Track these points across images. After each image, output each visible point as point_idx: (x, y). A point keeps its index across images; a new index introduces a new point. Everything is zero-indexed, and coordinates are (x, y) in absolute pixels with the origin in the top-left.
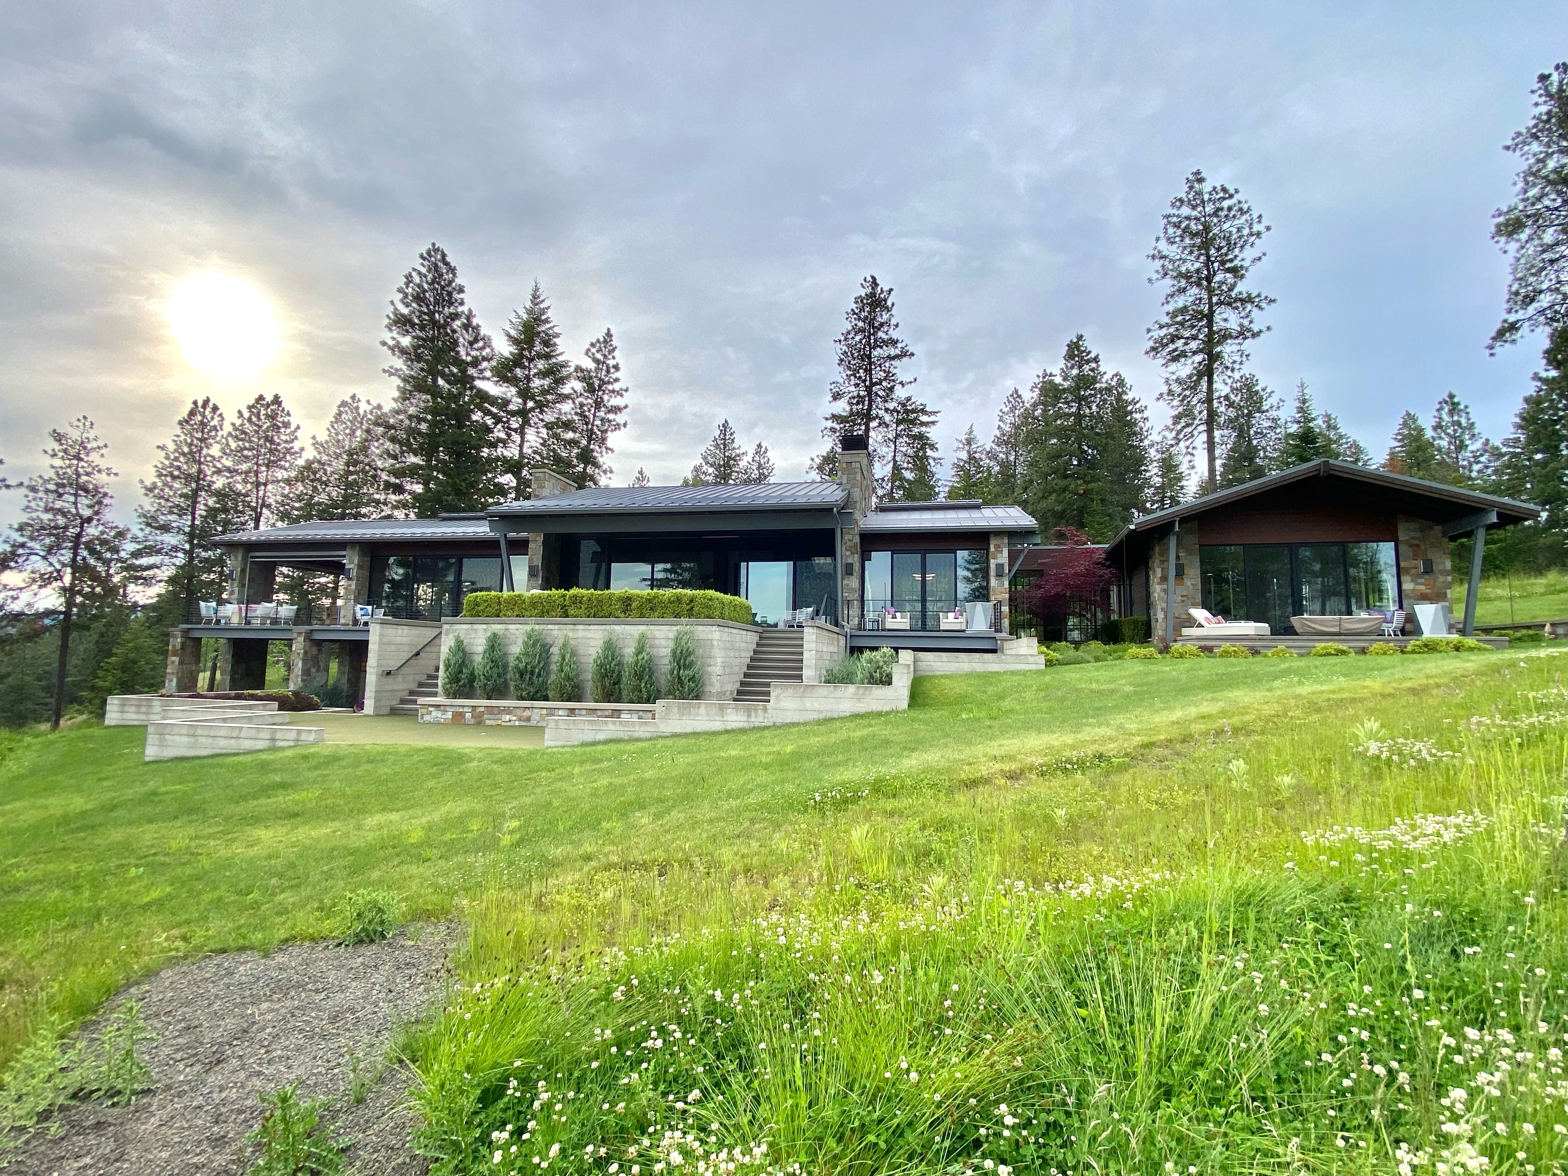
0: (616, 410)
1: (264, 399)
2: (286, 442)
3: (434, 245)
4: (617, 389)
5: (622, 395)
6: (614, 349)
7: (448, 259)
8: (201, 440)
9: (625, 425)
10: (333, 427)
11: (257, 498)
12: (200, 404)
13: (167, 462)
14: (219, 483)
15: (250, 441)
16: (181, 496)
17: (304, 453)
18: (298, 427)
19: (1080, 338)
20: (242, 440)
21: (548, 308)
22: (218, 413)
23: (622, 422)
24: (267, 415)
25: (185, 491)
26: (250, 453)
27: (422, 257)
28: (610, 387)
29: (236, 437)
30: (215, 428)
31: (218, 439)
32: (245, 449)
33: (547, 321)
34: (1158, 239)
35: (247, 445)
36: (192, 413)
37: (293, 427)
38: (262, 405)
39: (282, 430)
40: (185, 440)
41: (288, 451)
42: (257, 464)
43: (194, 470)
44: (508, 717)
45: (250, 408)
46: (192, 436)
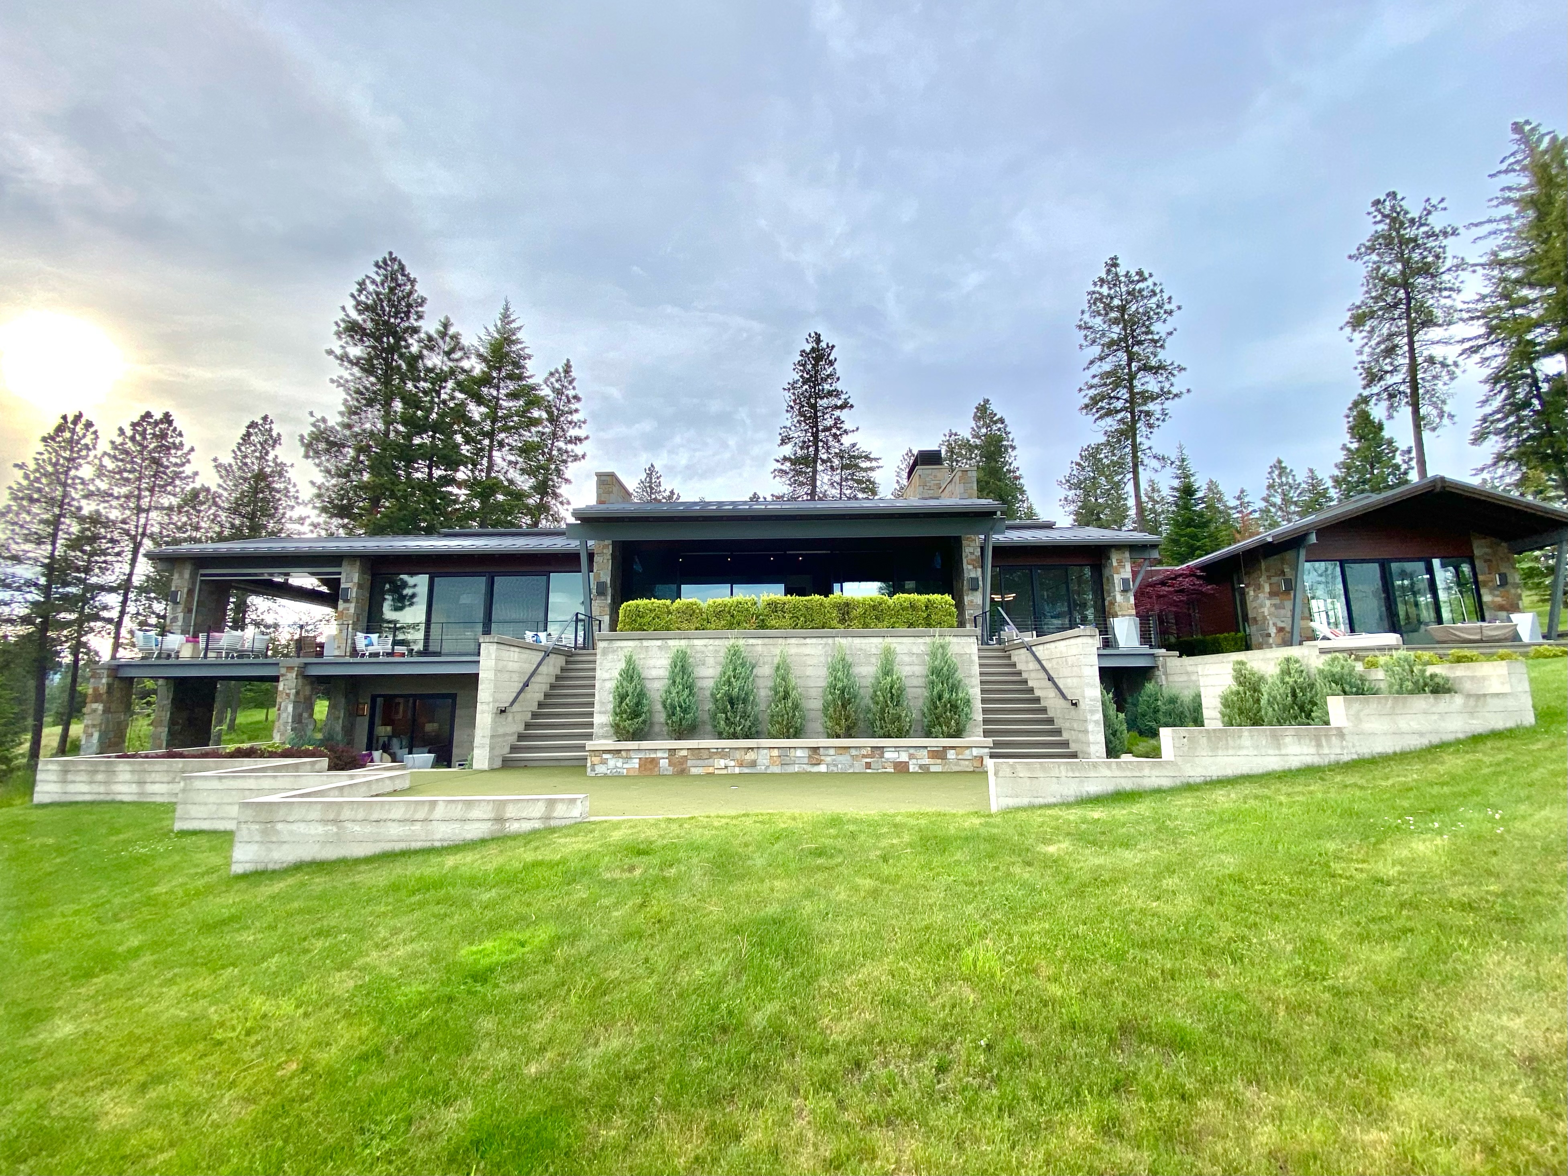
0: (578, 440)
1: (151, 417)
2: (176, 465)
3: (391, 253)
4: (575, 420)
5: (580, 427)
6: (573, 380)
7: (408, 270)
8: (69, 460)
9: (583, 457)
10: (239, 449)
11: (137, 527)
12: (70, 419)
13: (25, 483)
14: (88, 507)
15: (133, 462)
16: (42, 521)
17: (197, 478)
18: (192, 449)
19: (987, 401)
20: (122, 460)
21: (520, 328)
22: (92, 430)
23: (580, 454)
24: (154, 435)
25: (45, 516)
26: (131, 476)
27: (377, 265)
28: (570, 418)
29: (115, 457)
30: (87, 447)
31: (90, 459)
32: (125, 470)
33: (517, 342)
34: (1083, 312)
35: (129, 466)
36: (60, 429)
37: (186, 449)
38: (149, 423)
39: (173, 451)
40: (50, 459)
41: (177, 475)
42: (139, 489)
43: (58, 493)
44: (722, 763)
45: (134, 425)
46: (58, 455)
